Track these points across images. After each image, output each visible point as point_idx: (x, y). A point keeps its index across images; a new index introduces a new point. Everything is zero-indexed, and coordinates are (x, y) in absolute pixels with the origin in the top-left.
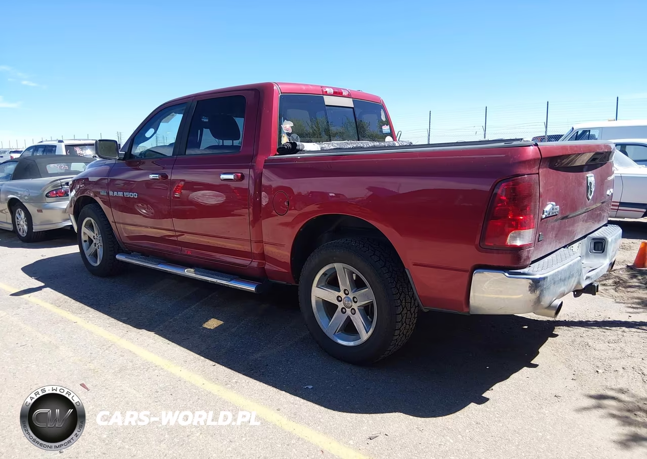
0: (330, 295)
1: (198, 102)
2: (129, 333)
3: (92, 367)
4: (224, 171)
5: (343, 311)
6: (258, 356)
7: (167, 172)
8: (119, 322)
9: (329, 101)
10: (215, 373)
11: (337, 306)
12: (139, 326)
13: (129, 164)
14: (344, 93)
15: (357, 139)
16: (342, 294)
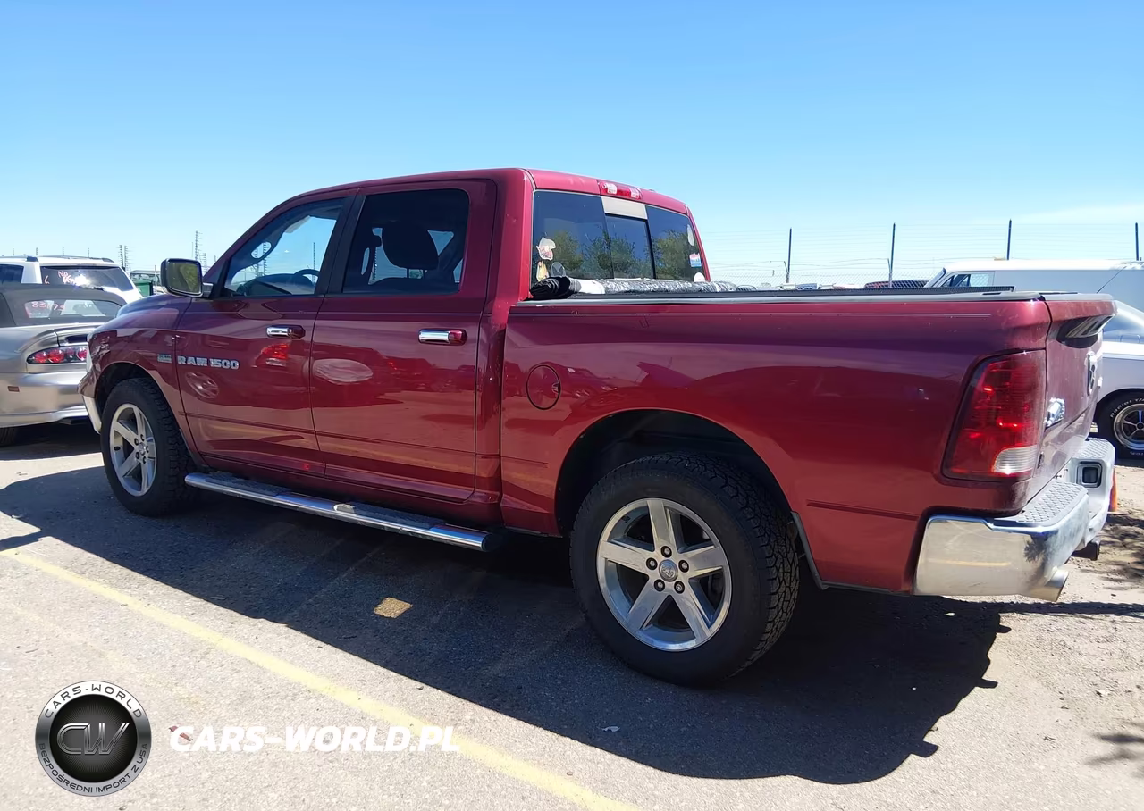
0: (633, 557)
1: (368, 197)
2: (236, 625)
3: (183, 693)
4: (428, 325)
5: (659, 586)
6: (497, 669)
7: (306, 323)
8: (209, 604)
9: (611, 206)
10: (426, 703)
11: (645, 578)
12: (252, 611)
13: (220, 307)
14: (632, 194)
15: (652, 275)
16: (657, 554)
